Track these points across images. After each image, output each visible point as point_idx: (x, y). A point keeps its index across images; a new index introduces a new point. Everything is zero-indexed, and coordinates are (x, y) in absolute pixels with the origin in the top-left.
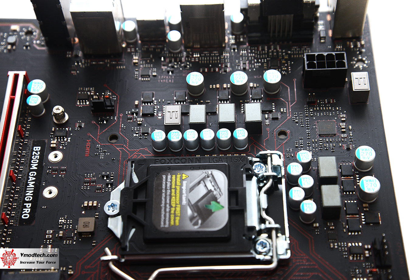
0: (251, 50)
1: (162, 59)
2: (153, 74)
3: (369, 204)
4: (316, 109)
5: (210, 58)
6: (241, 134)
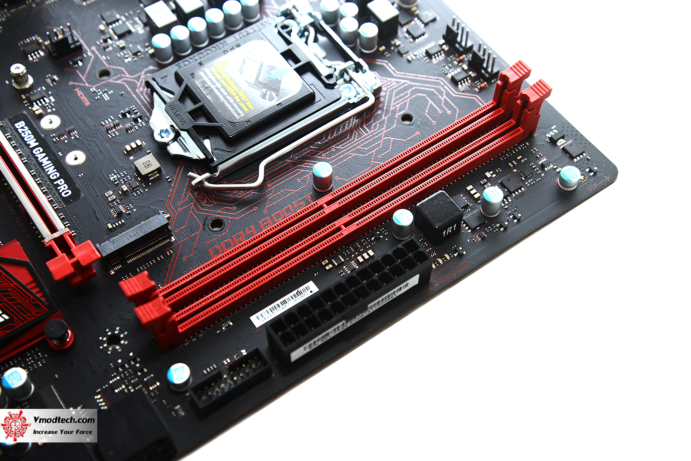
3: (416, 6)
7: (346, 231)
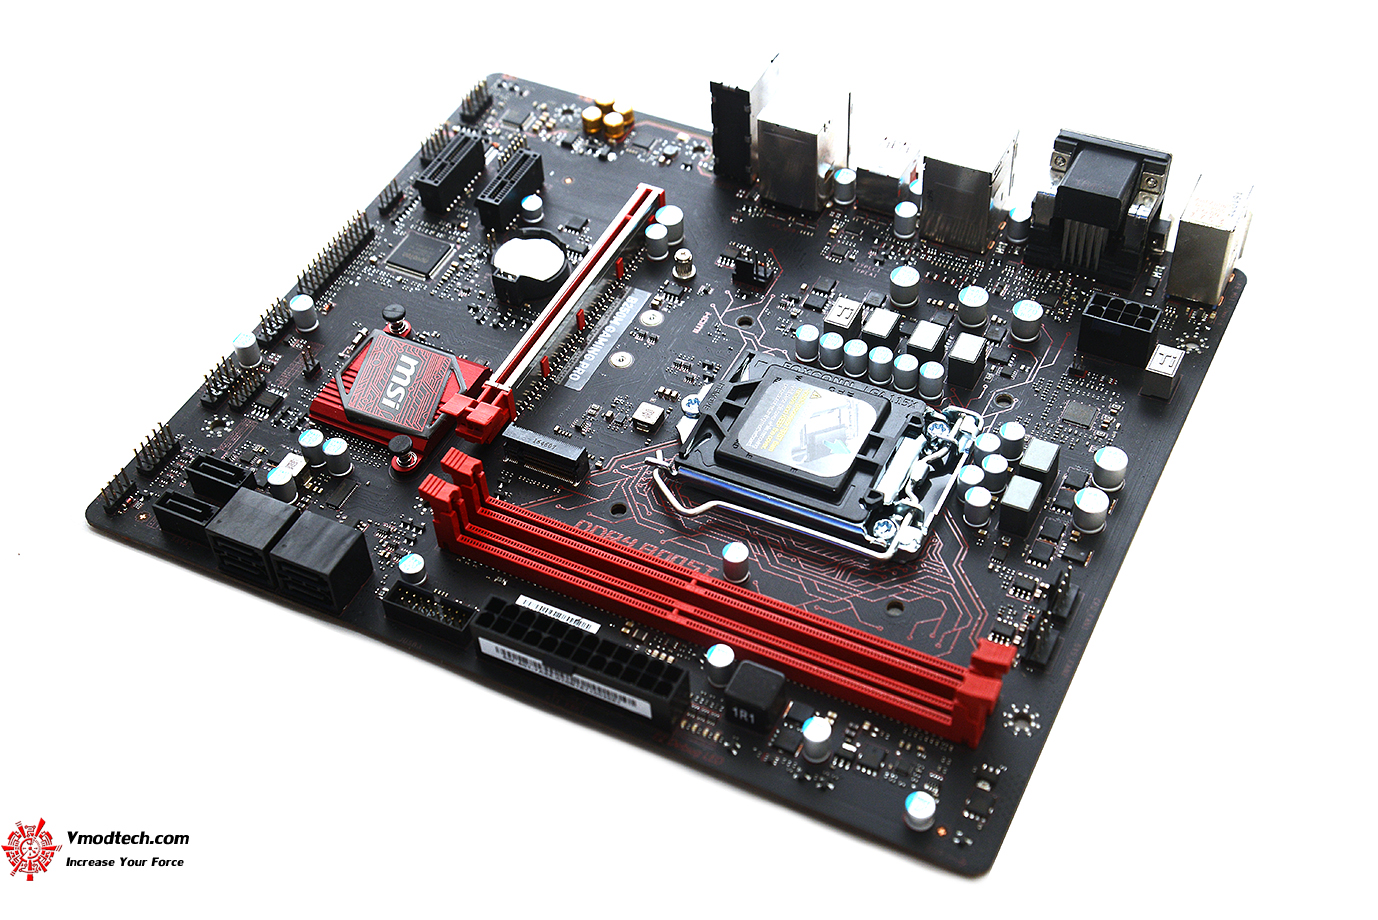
0: (1023, 272)
1: (876, 242)
2: (851, 257)
3: (1082, 533)
4: (1090, 386)
5: (950, 263)
6: (933, 371)
7: (671, 617)
